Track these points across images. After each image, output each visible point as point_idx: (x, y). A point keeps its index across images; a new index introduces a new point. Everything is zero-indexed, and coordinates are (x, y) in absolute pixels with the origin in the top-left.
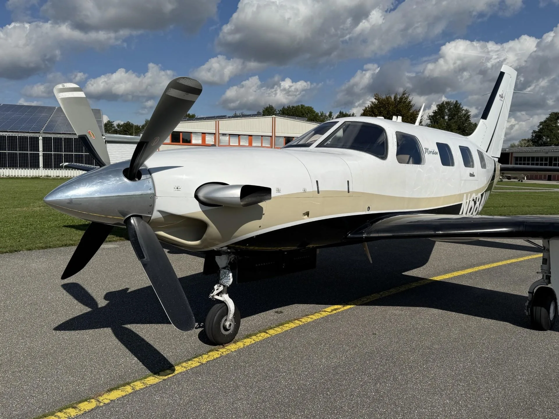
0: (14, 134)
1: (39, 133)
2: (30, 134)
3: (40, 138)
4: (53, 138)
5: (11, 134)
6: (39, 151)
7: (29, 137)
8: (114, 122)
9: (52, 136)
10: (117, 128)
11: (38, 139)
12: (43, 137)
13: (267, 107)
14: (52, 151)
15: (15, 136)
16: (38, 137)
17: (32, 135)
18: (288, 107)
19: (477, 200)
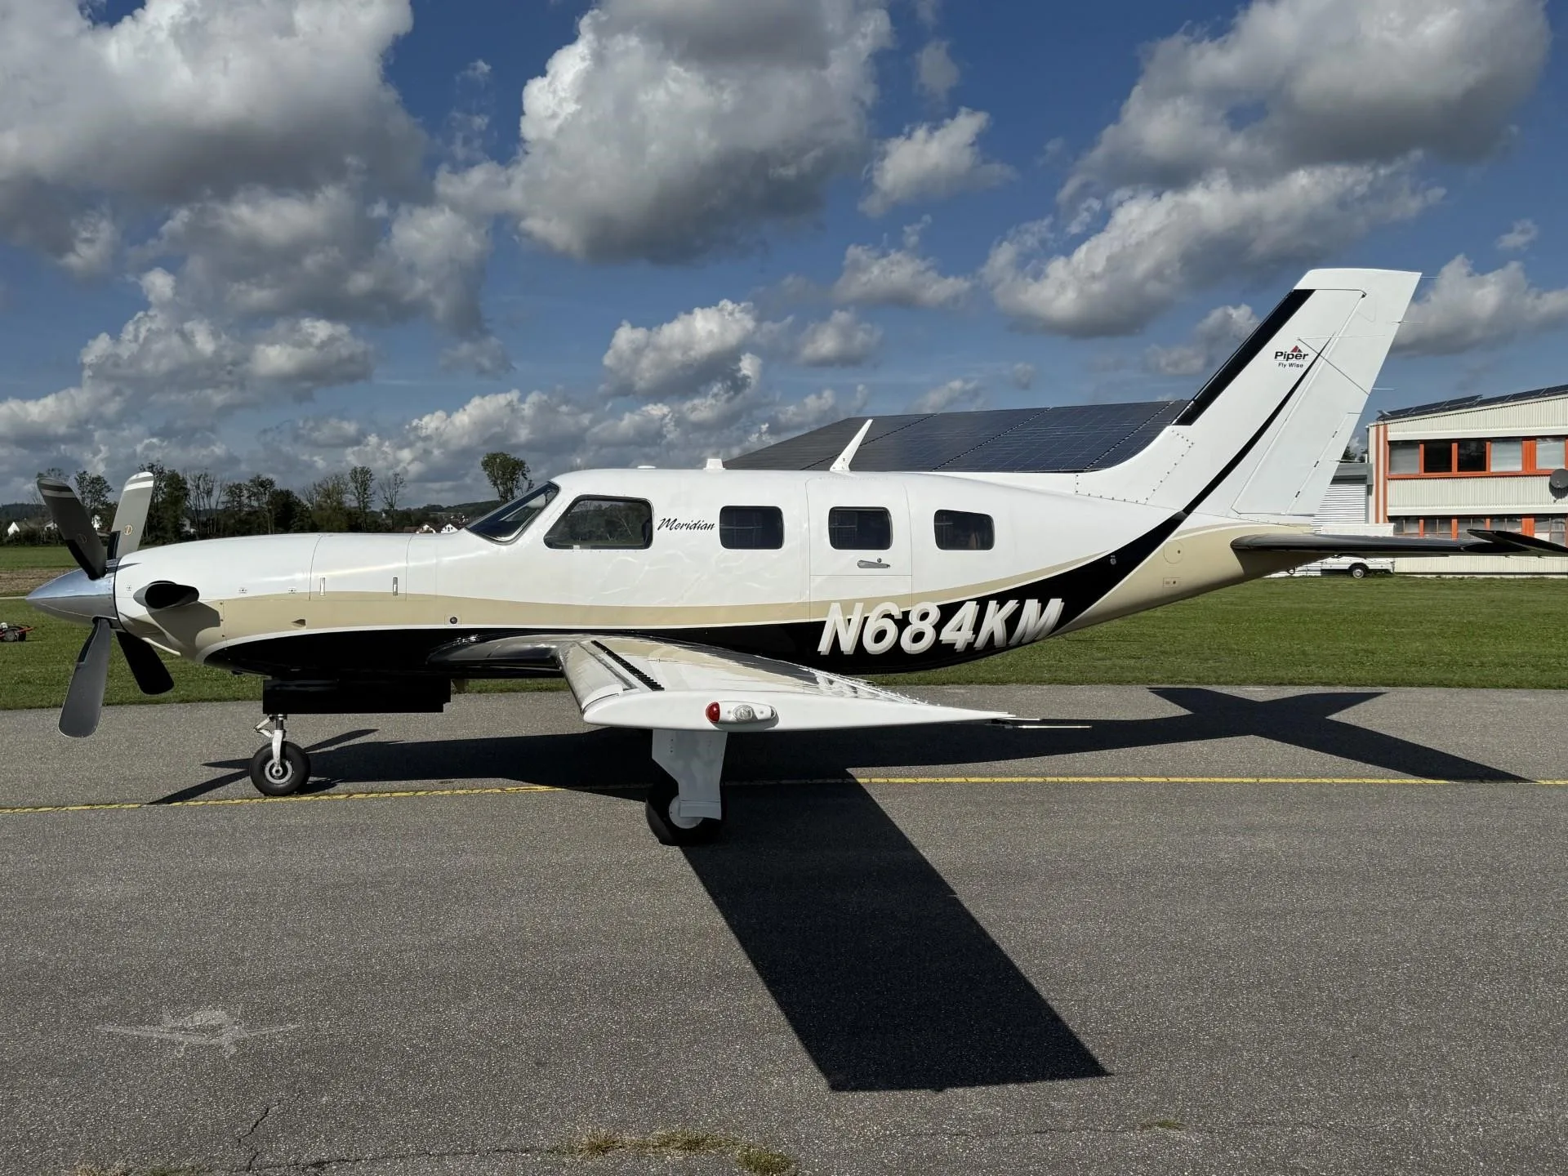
19: (914, 618)
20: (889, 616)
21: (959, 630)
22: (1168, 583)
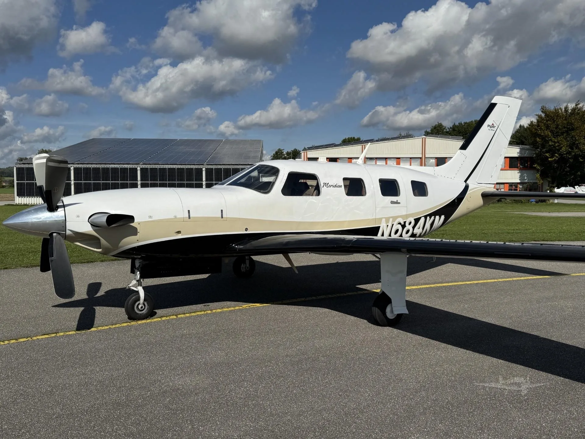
0: (182, 167)
1: (203, 164)
2: (195, 166)
3: (204, 169)
4: (215, 168)
5: (179, 166)
6: (202, 181)
7: (195, 168)
8: (284, 149)
9: (214, 167)
10: (286, 155)
11: (202, 170)
12: (206, 169)
13: (436, 125)
14: (213, 181)
15: (183, 168)
16: (202, 169)
17: (197, 167)
18: (459, 124)
19: (407, 224)
20: (400, 223)
21: (419, 229)
22: (467, 209)
